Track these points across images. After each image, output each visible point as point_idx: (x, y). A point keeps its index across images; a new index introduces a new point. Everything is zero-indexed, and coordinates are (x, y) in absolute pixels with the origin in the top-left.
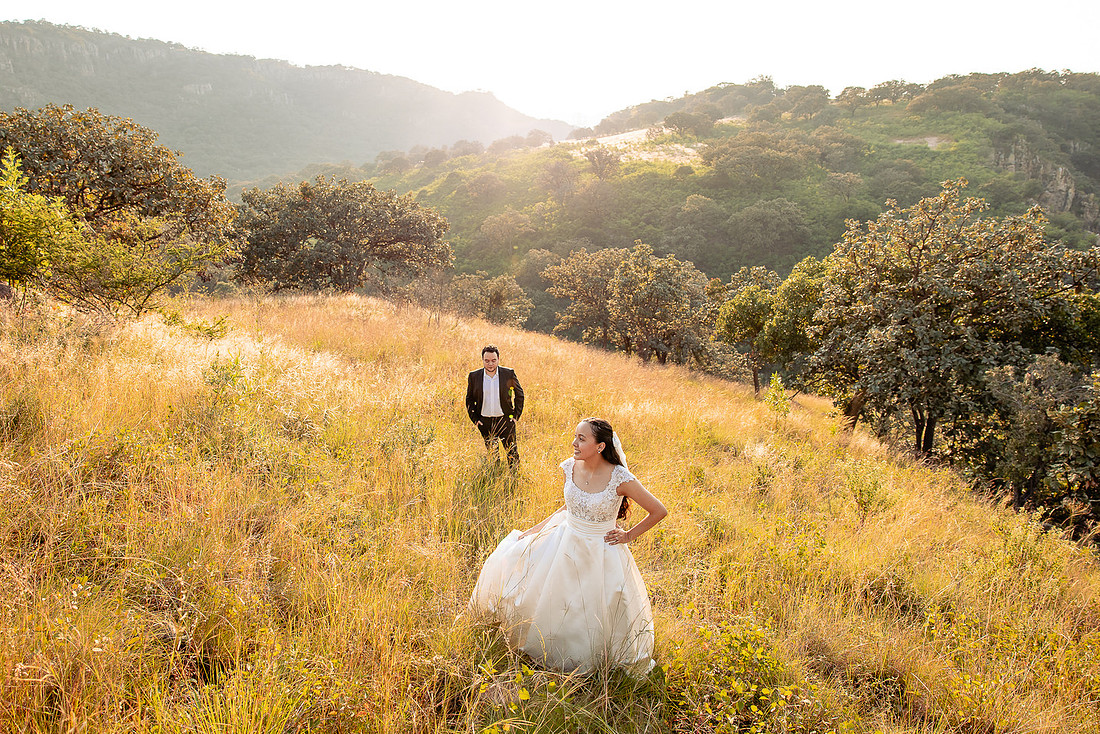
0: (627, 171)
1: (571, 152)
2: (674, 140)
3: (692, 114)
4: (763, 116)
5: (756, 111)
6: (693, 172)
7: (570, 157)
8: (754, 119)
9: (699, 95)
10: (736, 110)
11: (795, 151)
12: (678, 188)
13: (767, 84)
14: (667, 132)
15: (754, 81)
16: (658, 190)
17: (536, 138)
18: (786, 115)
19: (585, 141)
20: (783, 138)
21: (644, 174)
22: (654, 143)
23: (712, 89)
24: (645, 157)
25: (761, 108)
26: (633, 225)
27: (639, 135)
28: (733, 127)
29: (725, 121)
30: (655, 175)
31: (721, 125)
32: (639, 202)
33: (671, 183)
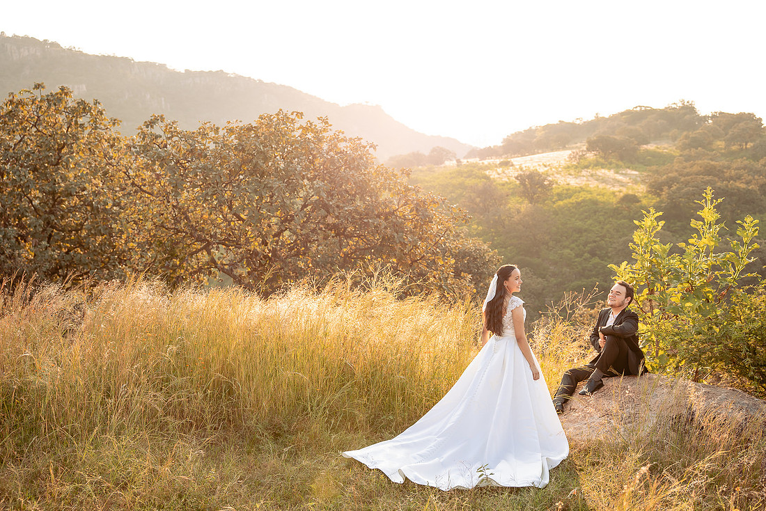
0: (560, 196)
1: (487, 173)
2: (597, 164)
3: (617, 137)
4: (695, 143)
5: (687, 137)
6: (641, 201)
7: (487, 178)
8: (683, 148)
9: (613, 118)
10: (658, 135)
11: (748, 183)
12: (624, 217)
13: (689, 109)
14: (591, 156)
15: (674, 106)
16: (602, 218)
17: (439, 156)
18: (720, 144)
19: (498, 161)
20: (729, 168)
21: (583, 201)
22: (579, 166)
23: (628, 113)
24: (574, 182)
25: (692, 134)
26: (577, 256)
27: (561, 157)
28: (659, 153)
29: (651, 147)
30: (595, 203)
31: (647, 151)
32: (580, 231)
33: (616, 212)
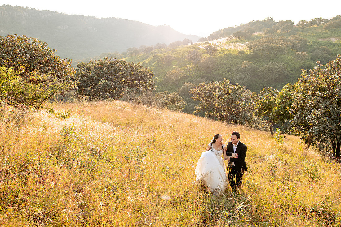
0: (220, 53)
1: (199, 47)
2: (237, 41)
3: (244, 31)
4: (270, 32)
5: (267, 30)
6: (245, 53)
7: (199, 48)
8: (267, 33)
9: (246, 25)
10: (260, 30)
11: (283, 44)
12: (240, 59)
13: (271, 20)
14: (234, 38)
15: (266, 19)
16: (232, 59)
17: (186, 42)
18: (279, 31)
19: (204, 42)
20: (278, 39)
21: (226, 54)
22: (230, 42)
23: (250, 23)
24: (227, 47)
25: (269, 29)
26: (223, 72)
27: (224, 40)
28: (259, 36)
29: (256, 34)
30: (231, 54)
31: (255, 35)
32: (225, 64)
33: (237, 57)
